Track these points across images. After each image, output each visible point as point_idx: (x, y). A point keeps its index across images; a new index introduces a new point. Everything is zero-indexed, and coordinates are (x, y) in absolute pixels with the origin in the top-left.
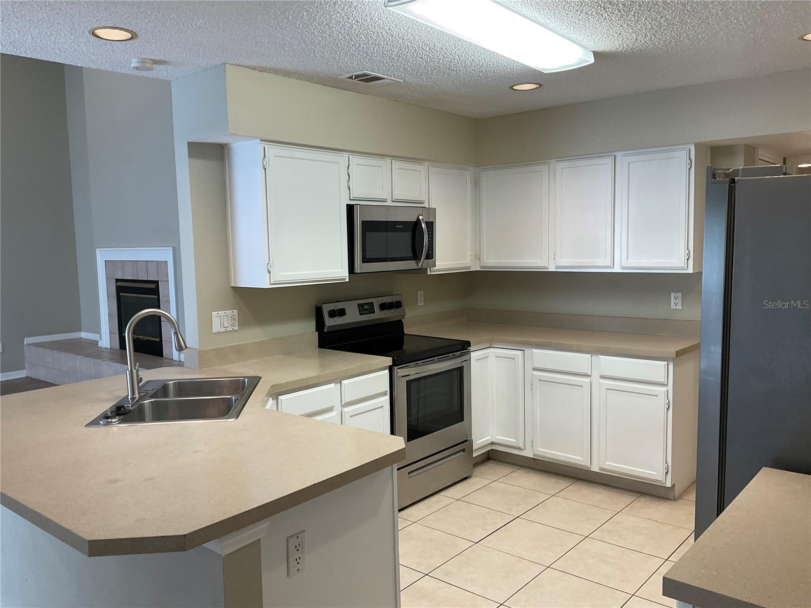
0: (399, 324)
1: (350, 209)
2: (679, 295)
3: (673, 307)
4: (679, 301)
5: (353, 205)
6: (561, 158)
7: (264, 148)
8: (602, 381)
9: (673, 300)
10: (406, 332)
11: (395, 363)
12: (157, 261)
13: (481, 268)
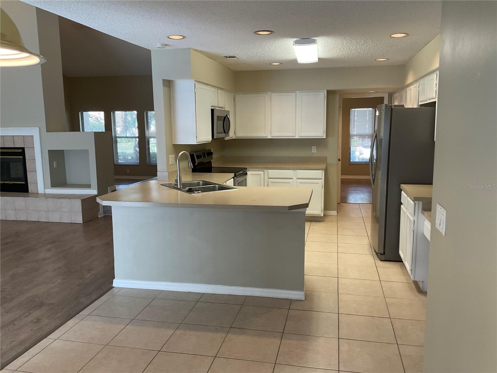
0: (210, 162)
1: (212, 111)
2: (315, 147)
3: (313, 152)
4: (315, 149)
5: (213, 109)
6: (274, 91)
7: (195, 84)
8: (297, 180)
9: (313, 149)
10: (213, 166)
11: (235, 176)
12: (24, 136)
13: (235, 137)
